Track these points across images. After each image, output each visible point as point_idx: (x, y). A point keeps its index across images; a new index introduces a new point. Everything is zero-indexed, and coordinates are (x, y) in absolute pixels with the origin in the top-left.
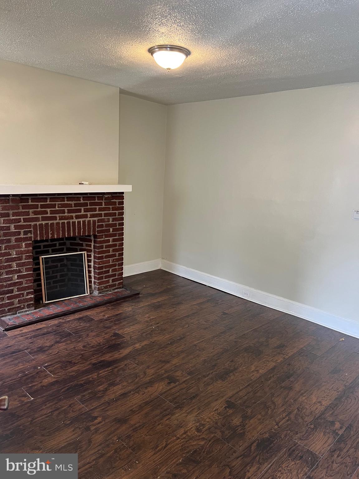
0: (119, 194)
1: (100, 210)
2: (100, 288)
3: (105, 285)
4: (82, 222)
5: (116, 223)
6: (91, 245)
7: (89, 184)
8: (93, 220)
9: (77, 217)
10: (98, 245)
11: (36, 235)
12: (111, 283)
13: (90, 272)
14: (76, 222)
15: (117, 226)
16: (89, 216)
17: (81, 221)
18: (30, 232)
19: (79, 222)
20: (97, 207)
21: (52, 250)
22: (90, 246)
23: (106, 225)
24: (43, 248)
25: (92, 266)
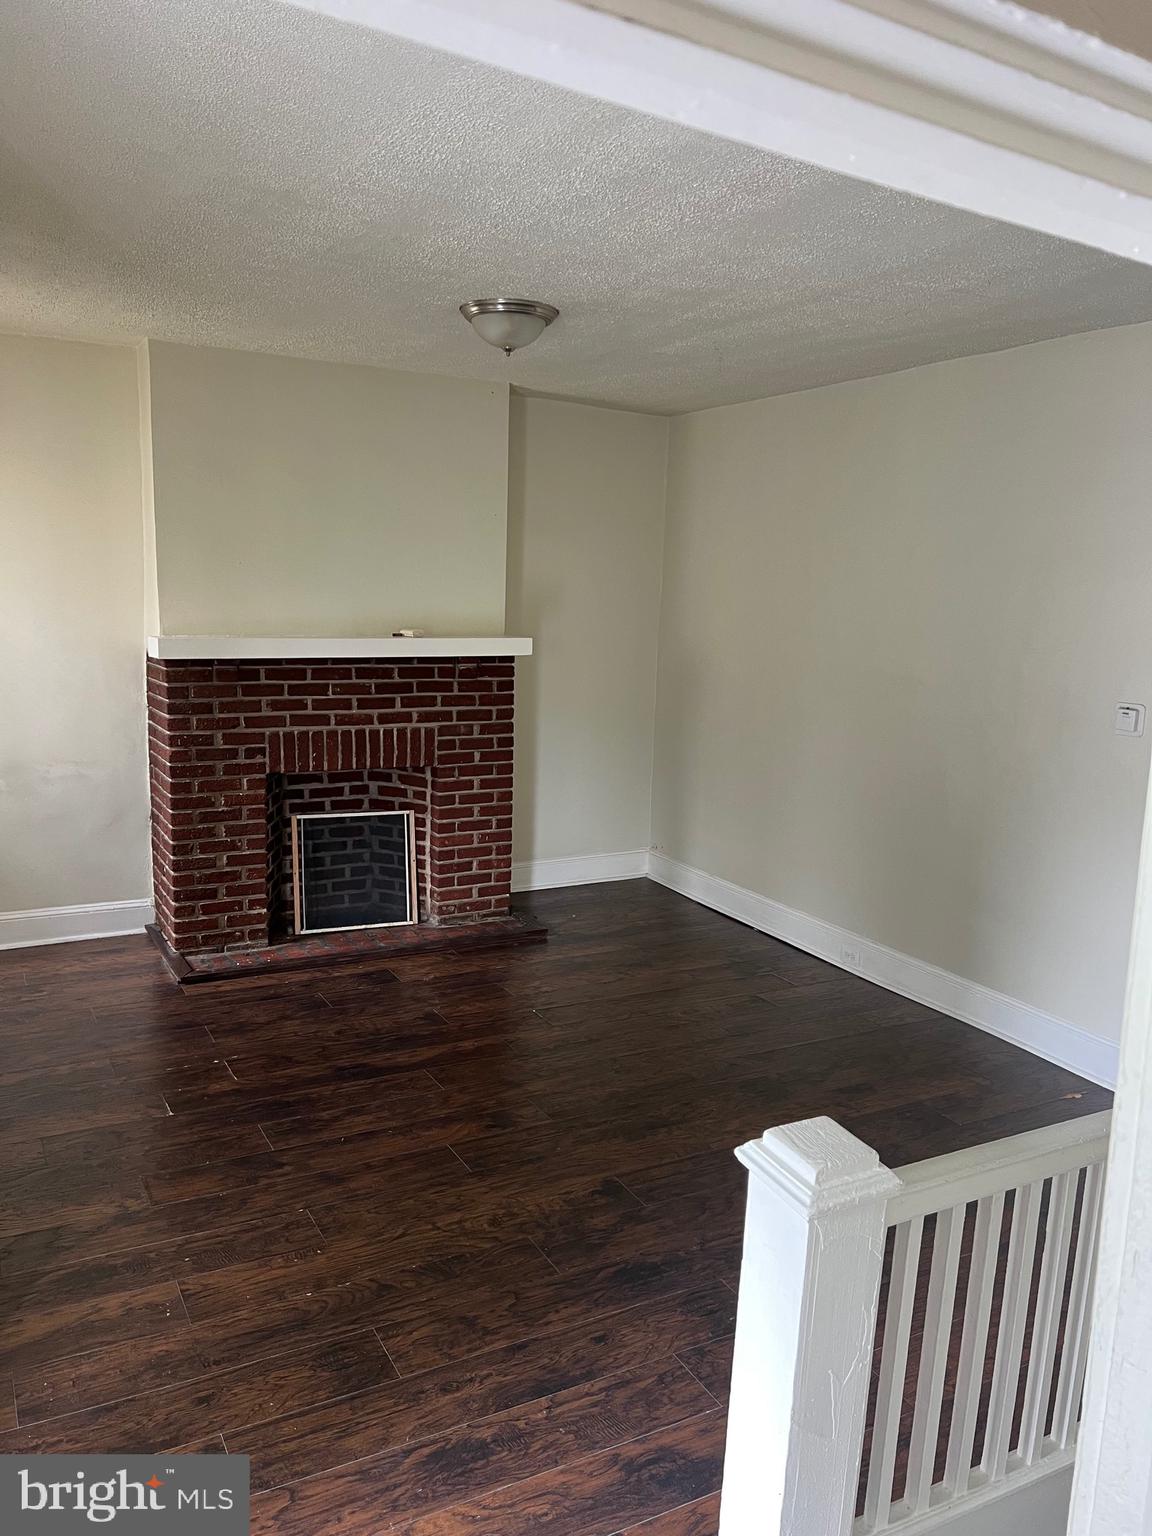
0: (499, 662)
1: (446, 702)
2: (444, 908)
3: (456, 902)
4: (395, 733)
5: (492, 739)
6: (425, 793)
7: (415, 636)
8: (426, 728)
9: (383, 719)
10: (440, 794)
11: (275, 761)
12: (475, 897)
13: (420, 864)
14: (381, 733)
15: (496, 746)
16: (415, 716)
17: (395, 730)
18: (262, 751)
19: (388, 734)
20: (438, 694)
21: (332, 802)
22: (422, 796)
23: (462, 742)
24: (310, 798)
25: (428, 850)
